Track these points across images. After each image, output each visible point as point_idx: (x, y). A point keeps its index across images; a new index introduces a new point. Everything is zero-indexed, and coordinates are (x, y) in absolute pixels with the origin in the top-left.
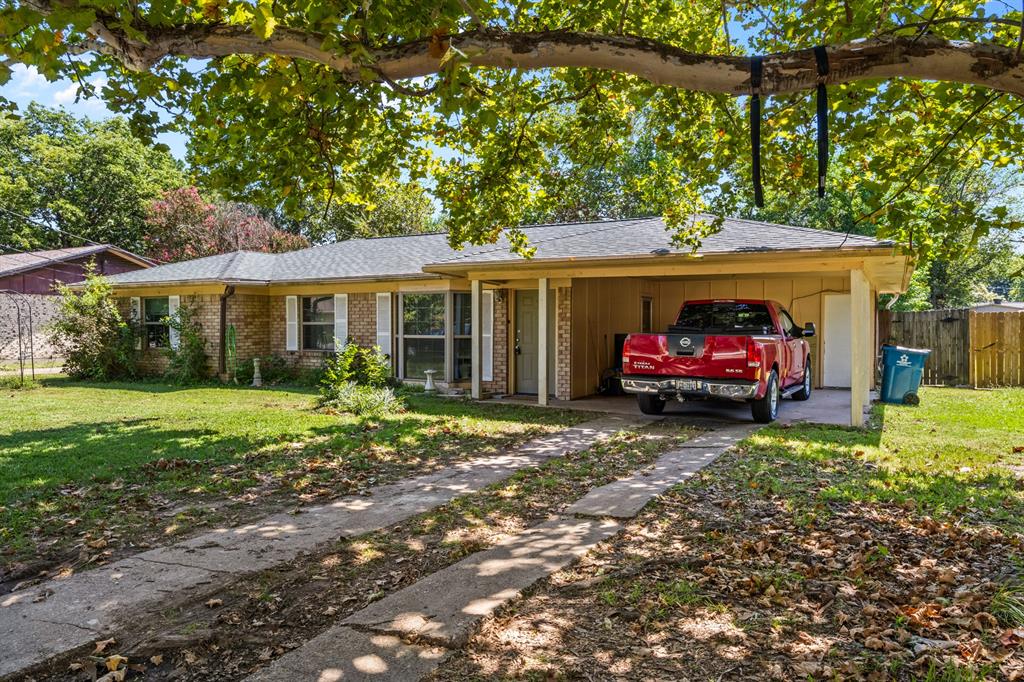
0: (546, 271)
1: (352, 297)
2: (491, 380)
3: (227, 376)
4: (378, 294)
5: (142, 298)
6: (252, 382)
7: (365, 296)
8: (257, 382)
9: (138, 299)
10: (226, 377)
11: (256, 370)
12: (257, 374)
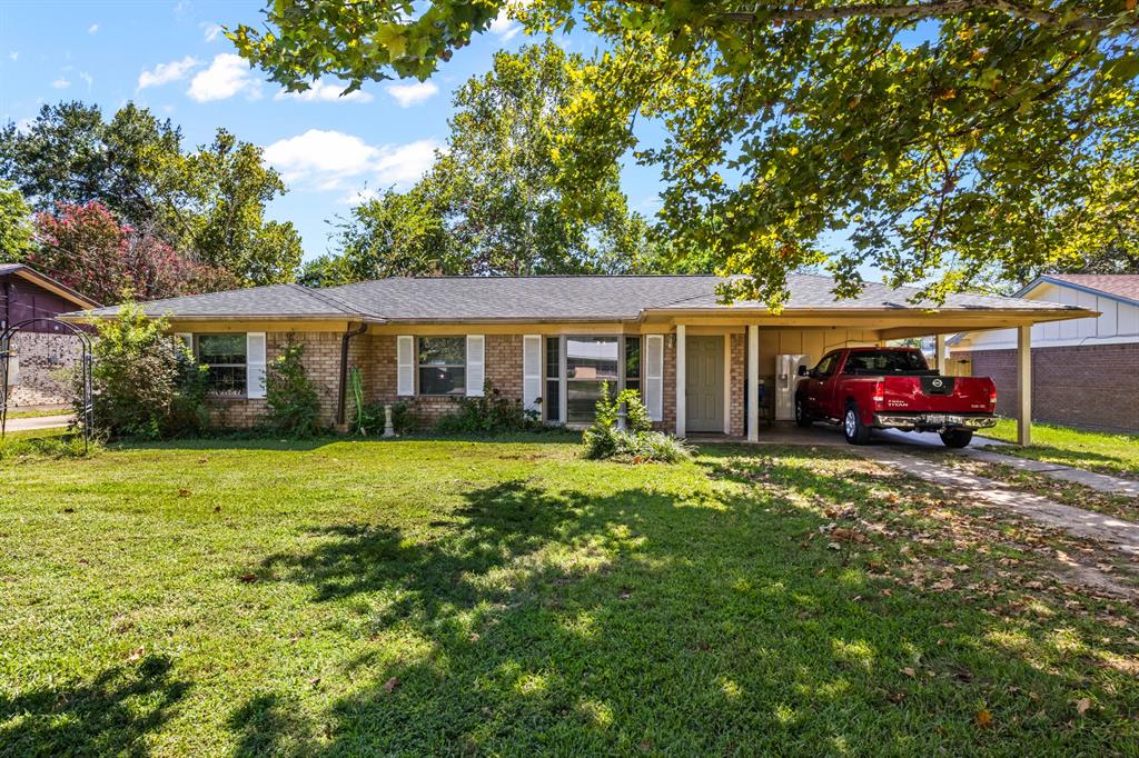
0: (759, 319)
1: (489, 339)
2: (661, 420)
3: (346, 426)
4: (525, 337)
5: (194, 334)
6: (382, 432)
7: (507, 338)
8: (389, 432)
9: (190, 335)
10: (346, 428)
11: (388, 419)
12: (389, 424)
